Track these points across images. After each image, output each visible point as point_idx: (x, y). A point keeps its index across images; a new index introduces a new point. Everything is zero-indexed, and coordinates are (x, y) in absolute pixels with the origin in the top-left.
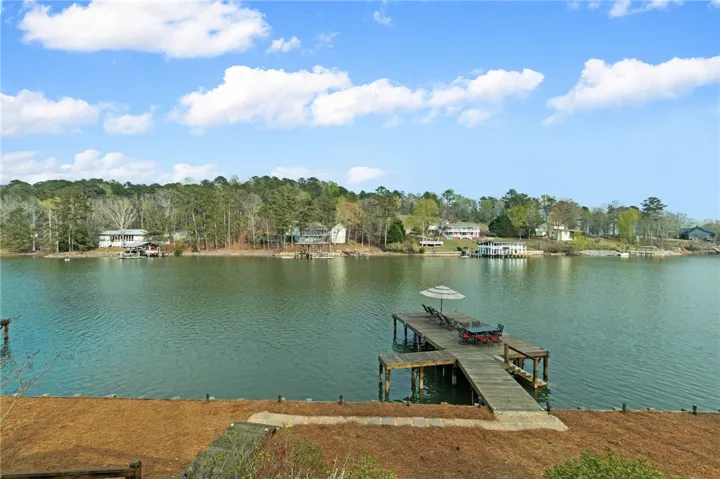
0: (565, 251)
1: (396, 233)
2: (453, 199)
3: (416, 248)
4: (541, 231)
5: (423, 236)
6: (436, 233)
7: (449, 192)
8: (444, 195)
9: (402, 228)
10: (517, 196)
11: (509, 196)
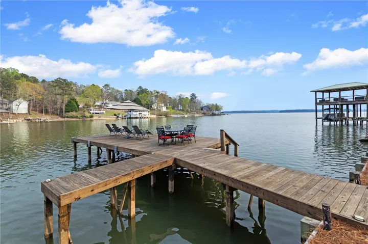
0: (164, 115)
1: (72, 106)
2: (109, 89)
3: (87, 114)
4: (154, 107)
5: (92, 108)
6: (100, 107)
7: (107, 85)
8: (104, 87)
9: (77, 103)
10: (143, 89)
11: (139, 90)
